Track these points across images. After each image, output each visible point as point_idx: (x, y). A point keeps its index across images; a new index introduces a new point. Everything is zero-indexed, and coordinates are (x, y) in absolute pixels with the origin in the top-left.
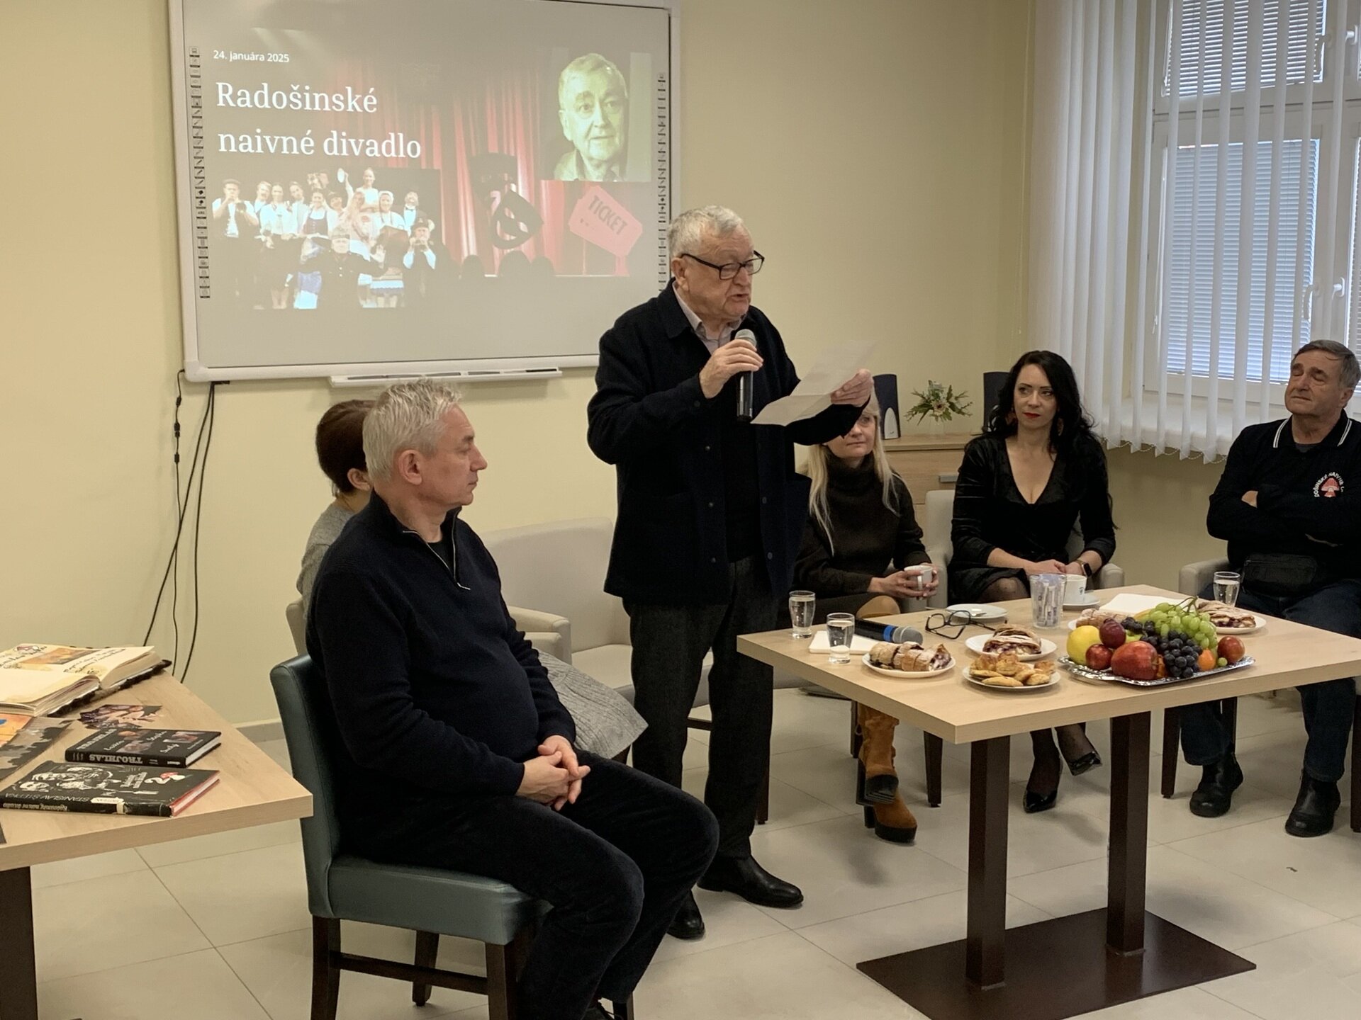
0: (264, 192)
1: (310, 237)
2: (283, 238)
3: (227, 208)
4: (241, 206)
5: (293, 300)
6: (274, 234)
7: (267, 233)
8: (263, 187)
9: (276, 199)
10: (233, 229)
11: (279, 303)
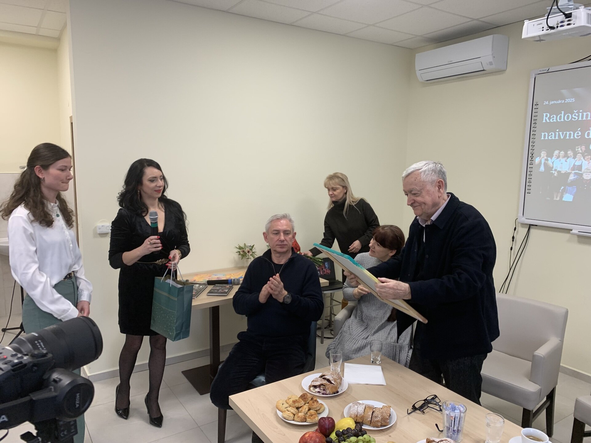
0: (556, 154)
1: (573, 172)
2: (562, 172)
3: (541, 160)
4: (547, 160)
5: (563, 197)
6: (559, 171)
7: (555, 170)
8: (556, 152)
9: (561, 157)
10: (542, 169)
11: (557, 198)
